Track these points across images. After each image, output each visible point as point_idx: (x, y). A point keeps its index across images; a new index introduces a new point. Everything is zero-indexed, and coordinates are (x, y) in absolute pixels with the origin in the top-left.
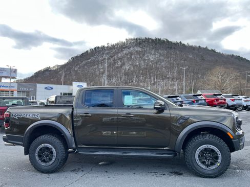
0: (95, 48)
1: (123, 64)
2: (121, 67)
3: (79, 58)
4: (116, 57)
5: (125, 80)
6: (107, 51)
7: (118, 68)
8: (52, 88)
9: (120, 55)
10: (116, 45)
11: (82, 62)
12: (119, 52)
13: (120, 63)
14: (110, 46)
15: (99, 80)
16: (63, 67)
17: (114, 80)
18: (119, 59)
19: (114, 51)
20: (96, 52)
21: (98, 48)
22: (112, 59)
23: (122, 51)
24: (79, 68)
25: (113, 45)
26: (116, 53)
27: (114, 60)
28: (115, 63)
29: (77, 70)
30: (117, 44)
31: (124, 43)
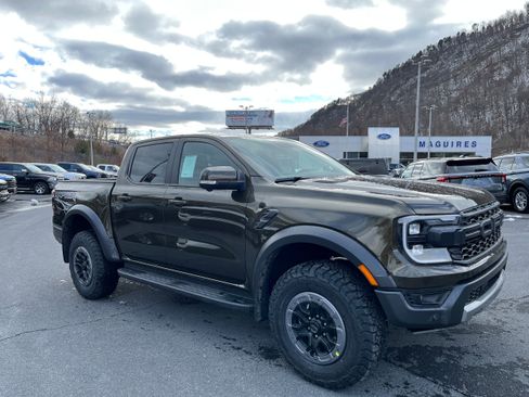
0: (441, 42)
1: (516, 72)
2: (510, 79)
3: (401, 72)
4: (495, 55)
5: (519, 113)
6: (471, 45)
7: (500, 83)
8: (328, 144)
9: (506, 50)
10: (496, 25)
11: (408, 79)
12: (505, 43)
13: (506, 70)
14: (480, 29)
15: (448, 118)
16: (366, 96)
17: (488, 116)
18: (506, 59)
19: (490, 41)
20: (442, 52)
21: (449, 40)
22: (483, 64)
23: (513, 37)
24: (400, 95)
25: (489, 27)
26: (497, 46)
27: (491, 65)
28: (492, 72)
29: (395, 101)
30: (500, 23)
31: (521, 15)
